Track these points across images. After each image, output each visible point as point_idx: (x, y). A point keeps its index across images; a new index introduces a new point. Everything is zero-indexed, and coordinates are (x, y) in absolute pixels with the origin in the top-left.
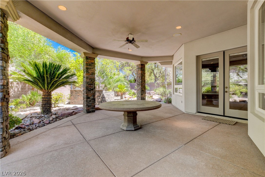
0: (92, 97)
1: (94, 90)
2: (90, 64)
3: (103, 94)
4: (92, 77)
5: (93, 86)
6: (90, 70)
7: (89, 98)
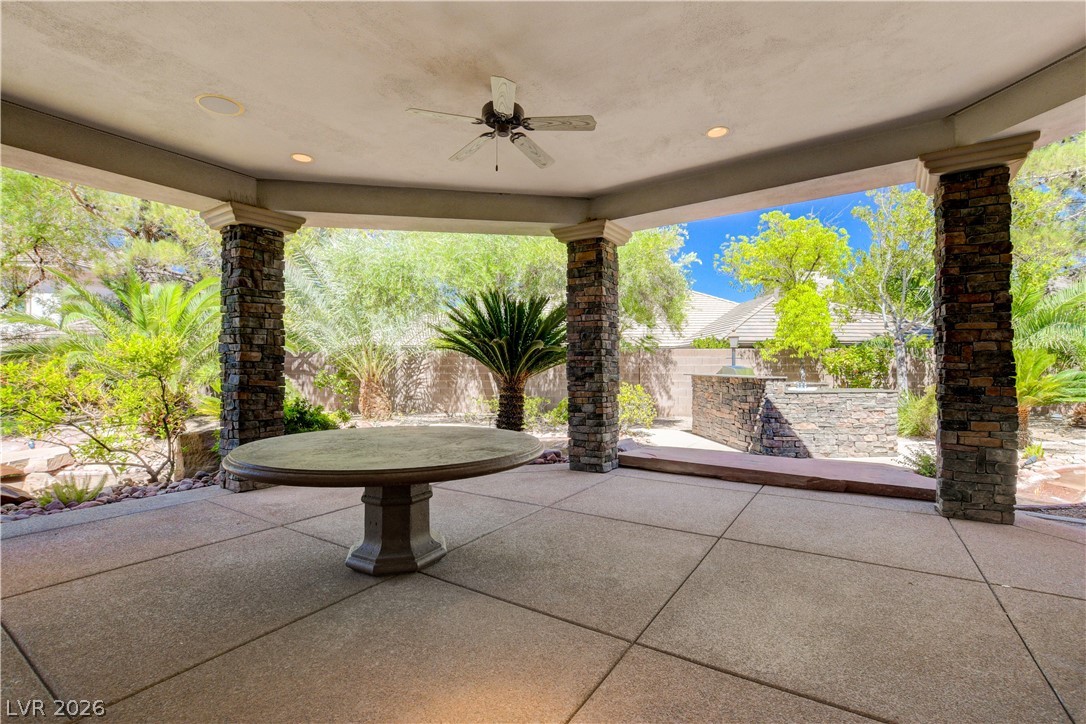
0: (589, 408)
1: (596, 376)
2: (579, 272)
3: (768, 401)
4: (587, 324)
5: (593, 358)
6: (581, 294)
7: (580, 411)
